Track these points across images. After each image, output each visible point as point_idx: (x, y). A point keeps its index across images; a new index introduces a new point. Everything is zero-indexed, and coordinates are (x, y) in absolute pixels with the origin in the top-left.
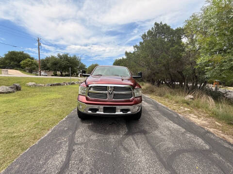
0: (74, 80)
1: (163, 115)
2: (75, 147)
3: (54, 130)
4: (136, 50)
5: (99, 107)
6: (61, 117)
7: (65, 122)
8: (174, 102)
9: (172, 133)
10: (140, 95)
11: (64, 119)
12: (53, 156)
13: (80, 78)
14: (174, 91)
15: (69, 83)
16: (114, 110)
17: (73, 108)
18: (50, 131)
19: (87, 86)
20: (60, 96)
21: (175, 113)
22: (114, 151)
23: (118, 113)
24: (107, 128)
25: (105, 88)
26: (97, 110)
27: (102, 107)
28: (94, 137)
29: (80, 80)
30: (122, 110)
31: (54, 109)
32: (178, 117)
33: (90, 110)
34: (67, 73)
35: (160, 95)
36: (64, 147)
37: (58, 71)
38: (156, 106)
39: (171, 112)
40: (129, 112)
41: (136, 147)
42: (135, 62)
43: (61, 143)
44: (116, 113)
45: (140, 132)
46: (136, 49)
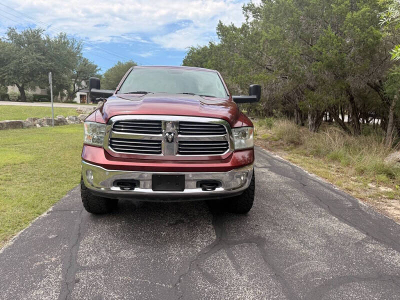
0: (61, 110)
1: (316, 203)
2: (81, 275)
3: (21, 239)
4: (251, 19)
5: (140, 176)
6: (36, 211)
7: (48, 222)
8: (353, 171)
9: (331, 243)
10: (251, 145)
11: (45, 214)
12: (26, 292)
13: (80, 107)
14: (356, 142)
15: (49, 122)
16: (180, 183)
17: (66, 187)
18: (10, 243)
19: (108, 121)
20: (27, 157)
21: (349, 198)
22: (180, 281)
23: (192, 190)
24: (164, 234)
25: (156, 126)
26: (134, 184)
27: (148, 175)
28: (128, 254)
29: (80, 112)
30: (201, 184)
31: (11, 190)
32: (356, 206)
33: (118, 183)
34: (38, 91)
35: (317, 153)
36: (52, 275)
37: (12, 84)
38: (301, 182)
39: (338, 197)
40: (219, 190)
41: (234, 272)
42: (247, 57)
43: (43, 267)
44: (186, 191)
45: (249, 242)
46: (250, 14)
